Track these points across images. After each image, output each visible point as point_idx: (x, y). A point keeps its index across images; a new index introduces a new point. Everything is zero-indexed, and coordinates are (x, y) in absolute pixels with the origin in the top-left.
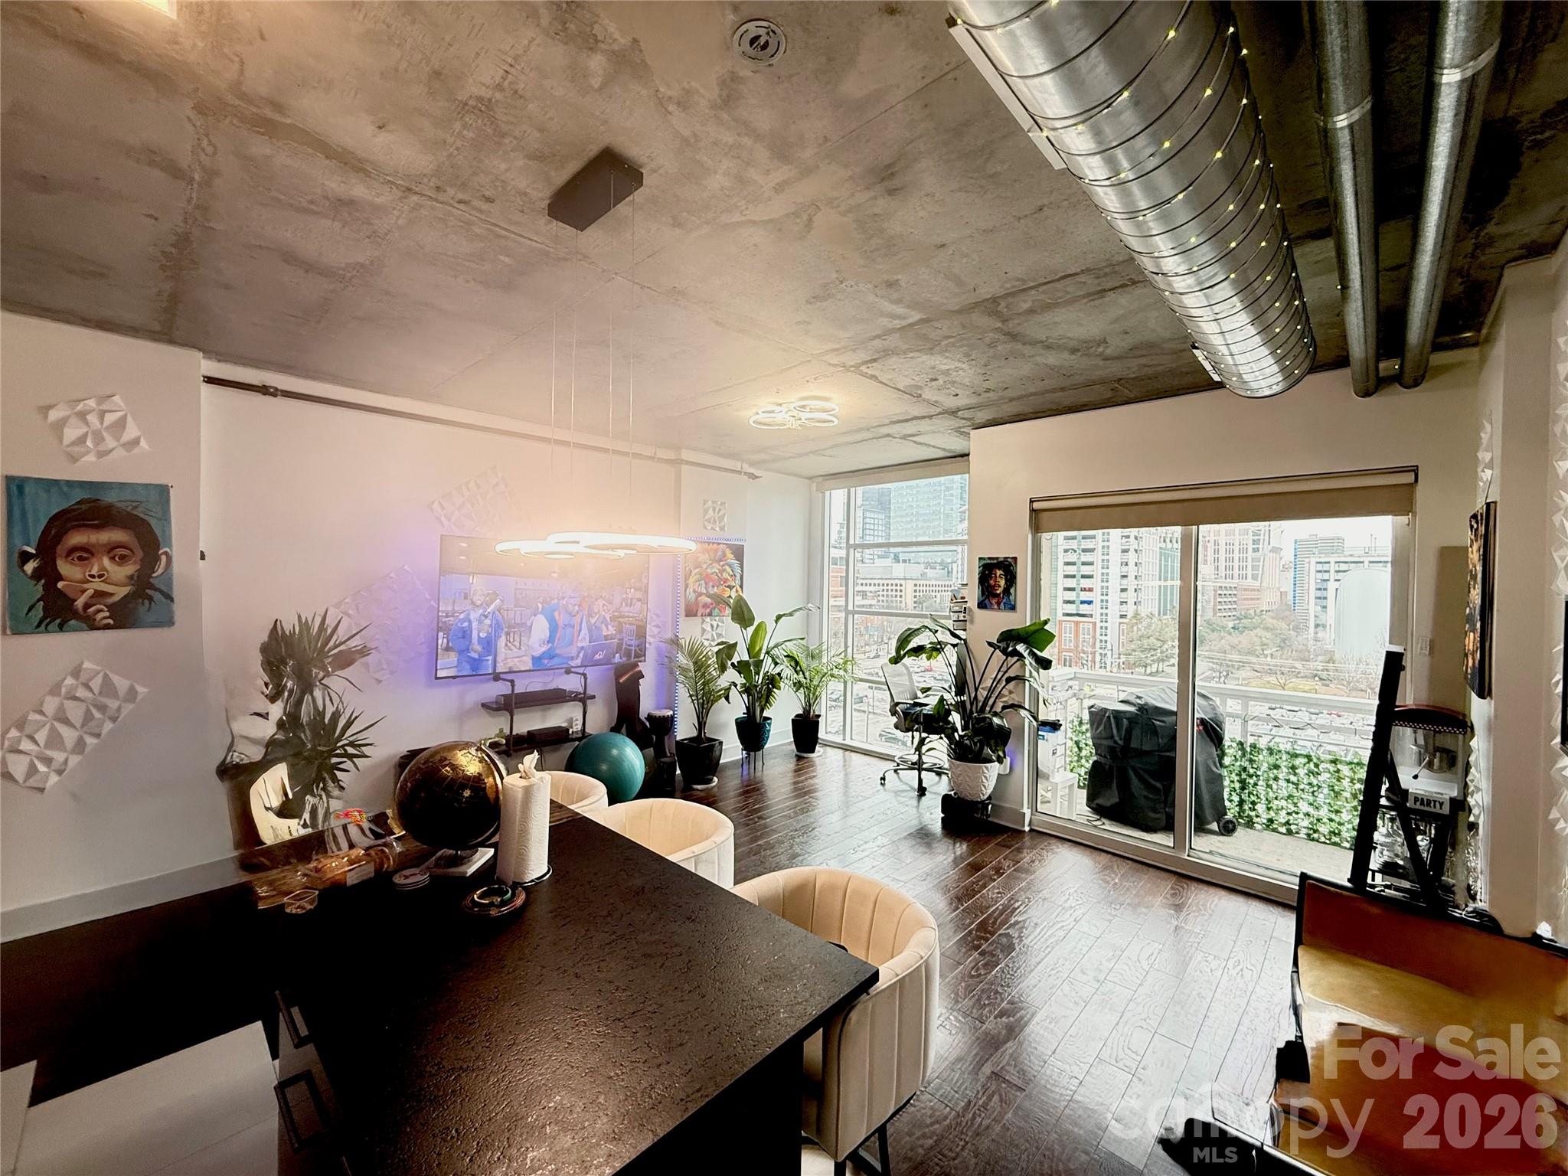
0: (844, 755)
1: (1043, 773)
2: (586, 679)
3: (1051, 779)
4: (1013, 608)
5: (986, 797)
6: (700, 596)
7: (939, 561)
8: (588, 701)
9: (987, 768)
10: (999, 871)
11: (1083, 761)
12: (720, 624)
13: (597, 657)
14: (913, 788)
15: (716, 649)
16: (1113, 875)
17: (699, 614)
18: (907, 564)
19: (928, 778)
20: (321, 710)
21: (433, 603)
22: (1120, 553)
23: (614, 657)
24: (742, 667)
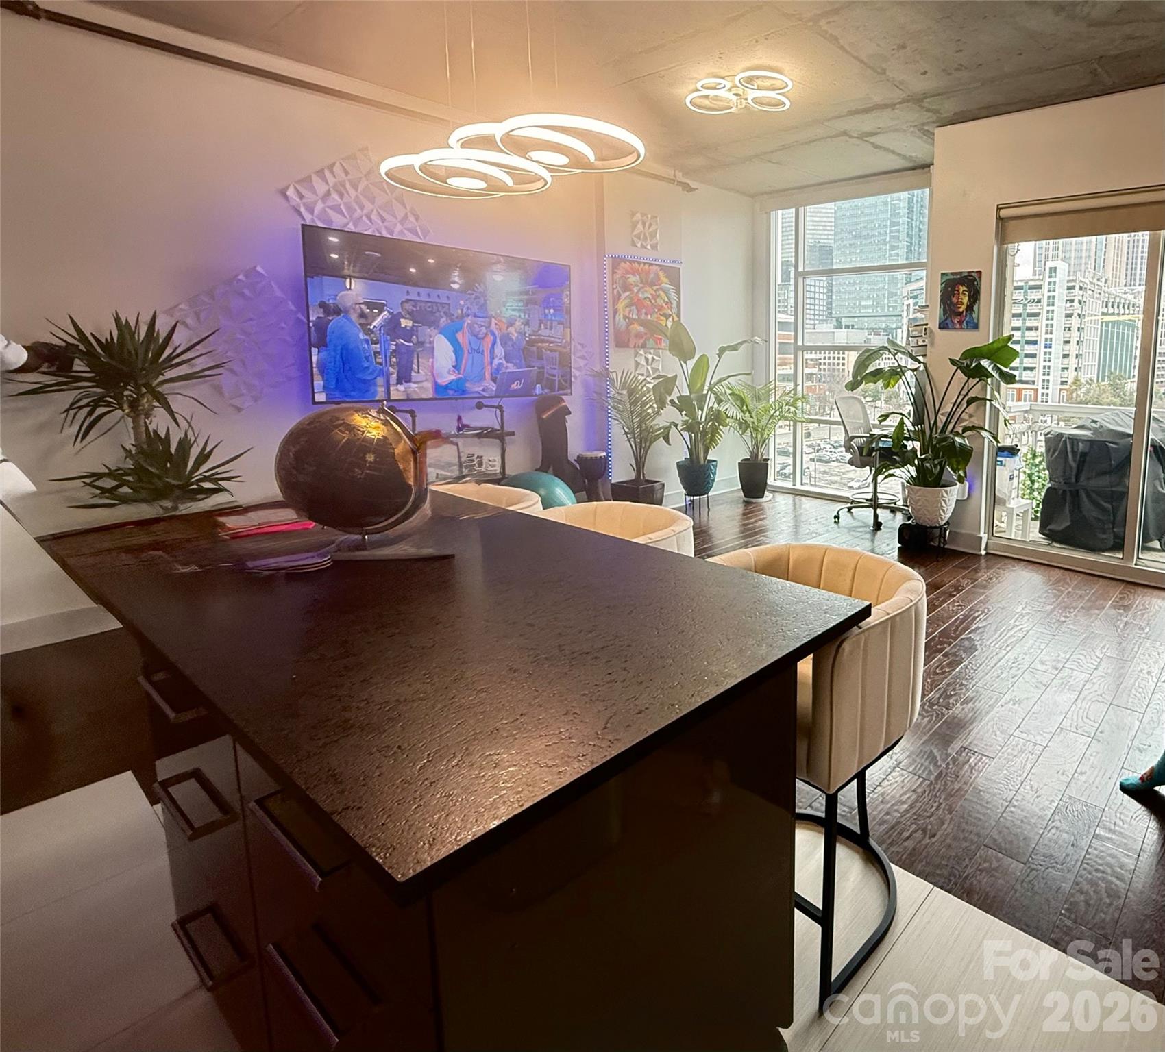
0: (794, 500)
1: (1000, 499)
2: (502, 412)
3: (1007, 505)
4: (976, 327)
5: (944, 522)
6: (632, 324)
7: (883, 327)
8: (506, 438)
9: (946, 492)
10: (958, 589)
11: (1036, 494)
12: (656, 358)
13: (514, 386)
14: (867, 526)
15: (654, 383)
16: (1066, 586)
17: (632, 345)
18: (850, 330)
19: (883, 515)
20: (163, 436)
21: (300, 316)
22: (1064, 318)
23: (535, 388)
24: (684, 405)
